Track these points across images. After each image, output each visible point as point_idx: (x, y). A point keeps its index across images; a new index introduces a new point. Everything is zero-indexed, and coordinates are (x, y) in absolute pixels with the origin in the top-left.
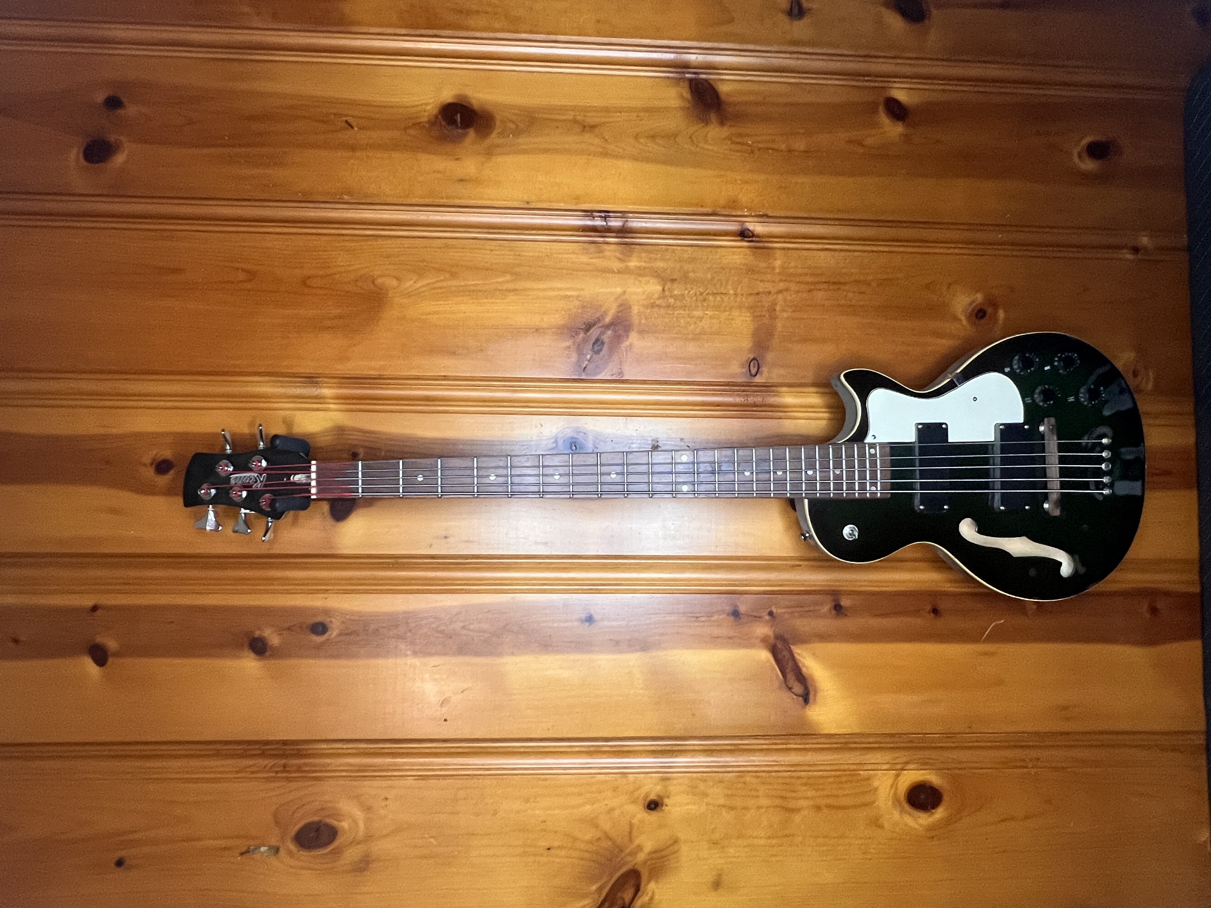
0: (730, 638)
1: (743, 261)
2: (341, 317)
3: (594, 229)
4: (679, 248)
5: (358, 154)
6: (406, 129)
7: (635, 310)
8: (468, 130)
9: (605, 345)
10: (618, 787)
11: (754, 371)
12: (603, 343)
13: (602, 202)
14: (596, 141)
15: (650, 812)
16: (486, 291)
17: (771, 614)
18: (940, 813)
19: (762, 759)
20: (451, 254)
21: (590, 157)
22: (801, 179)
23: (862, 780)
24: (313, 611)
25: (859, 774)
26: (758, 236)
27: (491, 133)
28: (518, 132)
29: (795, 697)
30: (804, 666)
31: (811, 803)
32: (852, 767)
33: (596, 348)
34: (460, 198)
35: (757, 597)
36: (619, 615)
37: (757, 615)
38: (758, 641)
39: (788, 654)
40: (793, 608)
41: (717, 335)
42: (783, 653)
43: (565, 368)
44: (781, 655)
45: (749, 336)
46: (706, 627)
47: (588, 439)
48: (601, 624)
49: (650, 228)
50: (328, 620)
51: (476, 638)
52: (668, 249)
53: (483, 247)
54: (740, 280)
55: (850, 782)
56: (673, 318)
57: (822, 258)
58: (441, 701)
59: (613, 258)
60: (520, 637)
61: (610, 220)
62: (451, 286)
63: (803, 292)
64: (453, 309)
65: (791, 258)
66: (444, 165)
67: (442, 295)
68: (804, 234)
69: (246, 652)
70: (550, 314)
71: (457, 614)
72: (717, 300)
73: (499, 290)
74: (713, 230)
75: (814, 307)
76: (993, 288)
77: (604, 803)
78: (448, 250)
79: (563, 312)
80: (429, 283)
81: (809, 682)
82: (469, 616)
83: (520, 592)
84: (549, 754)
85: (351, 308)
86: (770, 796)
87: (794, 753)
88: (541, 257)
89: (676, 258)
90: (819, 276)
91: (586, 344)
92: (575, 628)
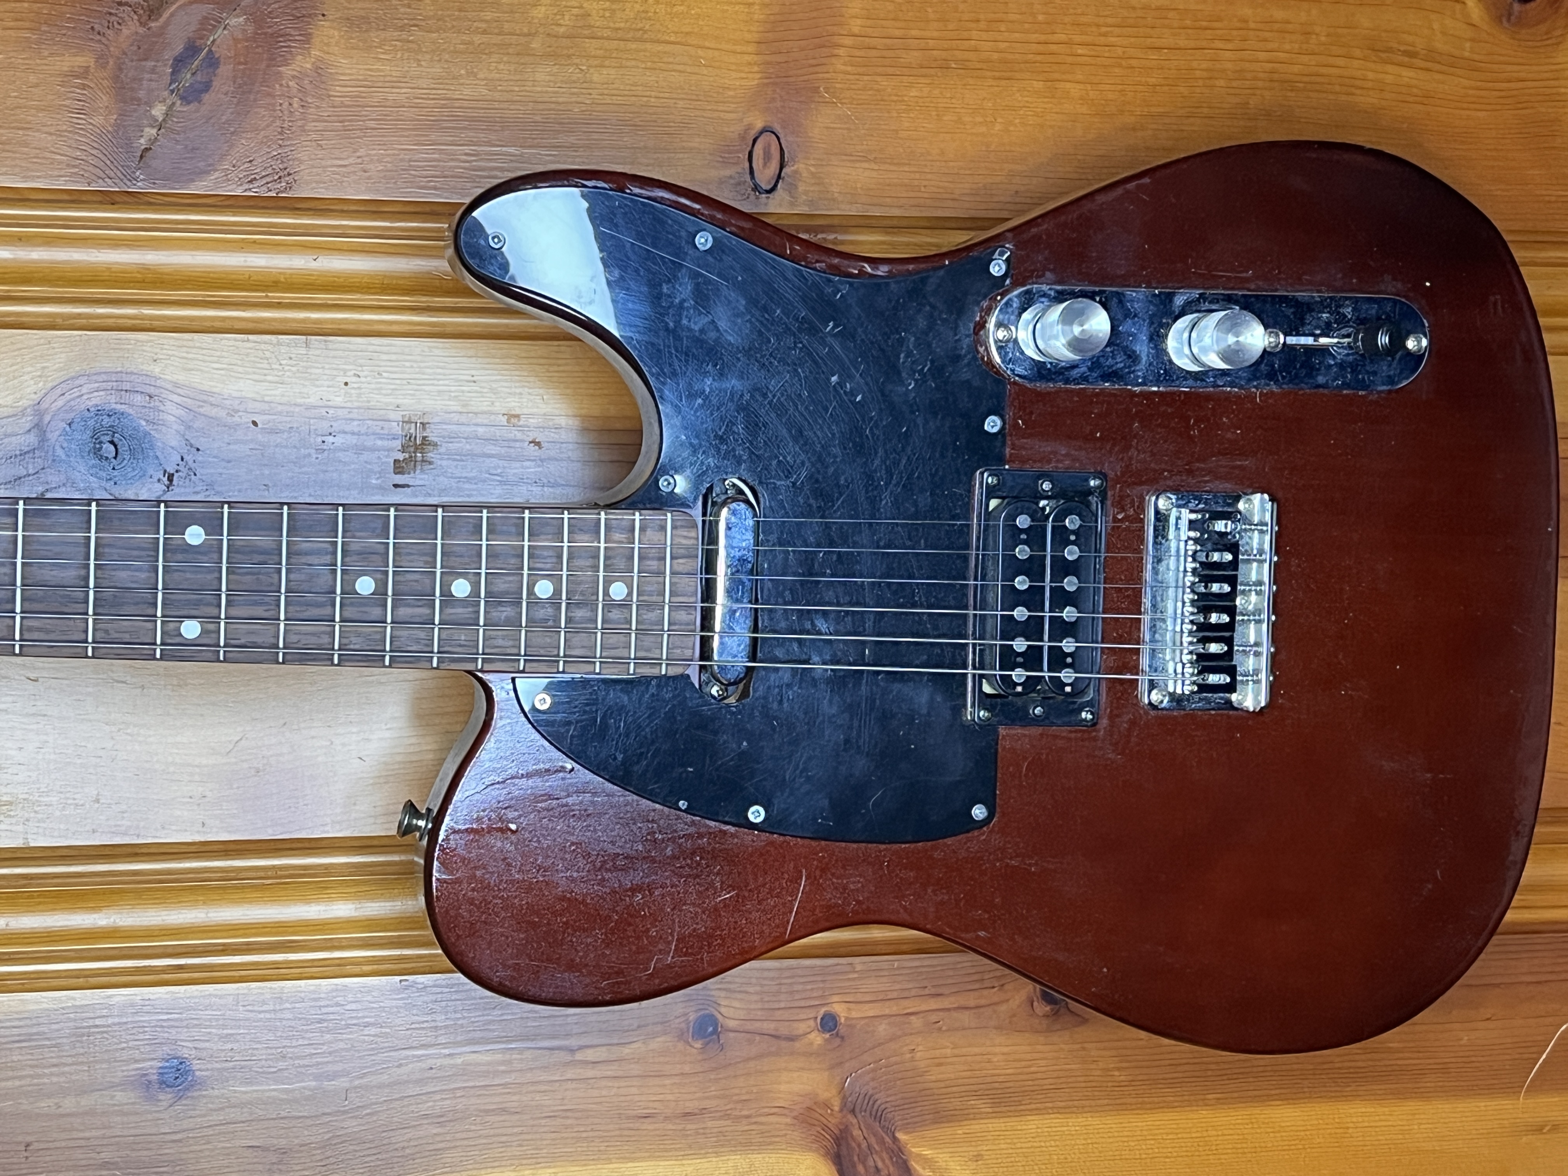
0: (687, 1115)
9: (225, 70)
11: (765, 175)
12: (212, 62)
17: (829, 1023)
33: (187, 78)
35: (780, 969)
36: (284, 1057)
37: (784, 1030)
38: (788, 1120)
39: (887, 1161)
40: (905, 1003)
41: (635, 40)
42: (871, 1163)
43: (69, 152)
44: (865, 1167)
45: (751, 48)
46: (604, 1083)
47: (162, 416)
48: (216, 1092)
91: (149, 64)
92: (123, 1113)
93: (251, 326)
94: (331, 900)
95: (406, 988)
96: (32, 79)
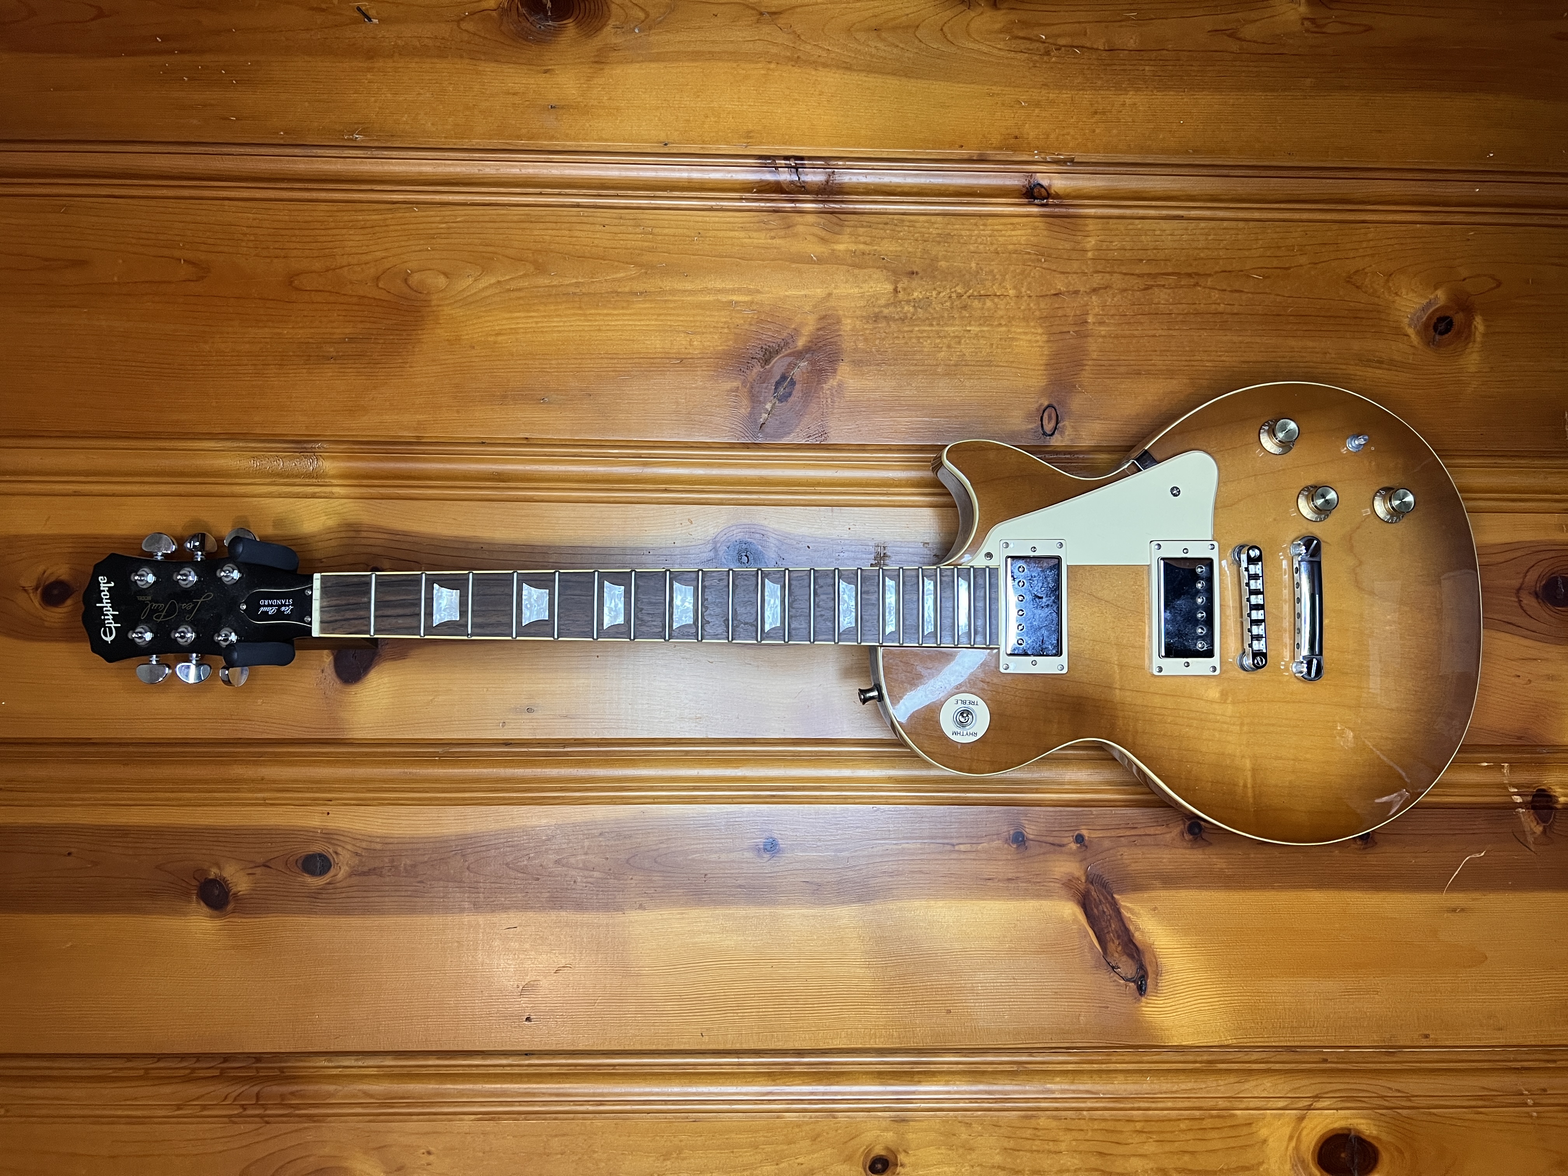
0: (1009, 879)
1: (1033, 239)
2: (352, 340)
3: (778, 188)
4: (922, 218)
5: (379, 64)
6: (460, 20)
7: (847, 324)
8: (565, 22)
9: (798, 387)
10: (818, 1136)
11: (1048, 427)
12: (793, 383)
13: (790, 142)
14: (782, 38)
16: (595, 294)
17: (1080, 839)
19: (1066, 1087)
20: (536, 232)
21: (773, 66)
22: (1130, 98)
23: (1238, 1126)
24: (309, 835)
25: (1234, 1115)
26: (1057, 196)
27: (604, 25)
28: (648, 25)
29: (1122, 982)
30: (1138, 929)
31: (1152, 1165)
32: (1221, 1103)
33: (781, 391)
34: (552, 138)
35: (1055, 812)
36: (819, 840)
37: (1057, 841)
38: (1058, 885)
39: (1109, 909)
40: (1118, 831)
41: (986, 366)
42: (1100, 908)
43: (729, 425)
44: (1097, 910)
45: (1042, 368)
46: (969, 862)
47: (768, 544)
48: (789, 855)
49: (873, 184)
50: (331, 851)
51: (579, 879)
52: (903, 221)
53: (591, 220)
54: (1026, 273)
55: (1218, 1128)
56: (911, 338)
57: (1168, 232)
58: (521, 988)
59: (809, 238)
60: (654, 878)
61: (804, 172)
62: (536, 287)
63: (1133, 290)
64: (540, 325)
65: (1113, 233)
66: (524, 82)
67: (522, 302)
68: (1136, 192)
69: (194, 905)
70: (703, 333)
71: (549, 840)
72: (986, 307)
73: (618, 293)
74: (981, 187)
75: (1153, 316)
76: (1464, 280)
77: (798, 1161)
78: (531, 225)
79: (726, 331)
80: (499, 282)
81: (1146, 957)
82: (568, 843)
83: (655, 801)
84: (702, 1077)
85: (368, 325)
86: (1081, 1152)
87: (1121, 1077)
88: (689, 237)
89: (916, 235)
90: (1162, 263)
91: (765, 385)
92: (748, 863)
93: (807, 503)
94: (841, 768)
95: (876, 811)
96: (714, 393)
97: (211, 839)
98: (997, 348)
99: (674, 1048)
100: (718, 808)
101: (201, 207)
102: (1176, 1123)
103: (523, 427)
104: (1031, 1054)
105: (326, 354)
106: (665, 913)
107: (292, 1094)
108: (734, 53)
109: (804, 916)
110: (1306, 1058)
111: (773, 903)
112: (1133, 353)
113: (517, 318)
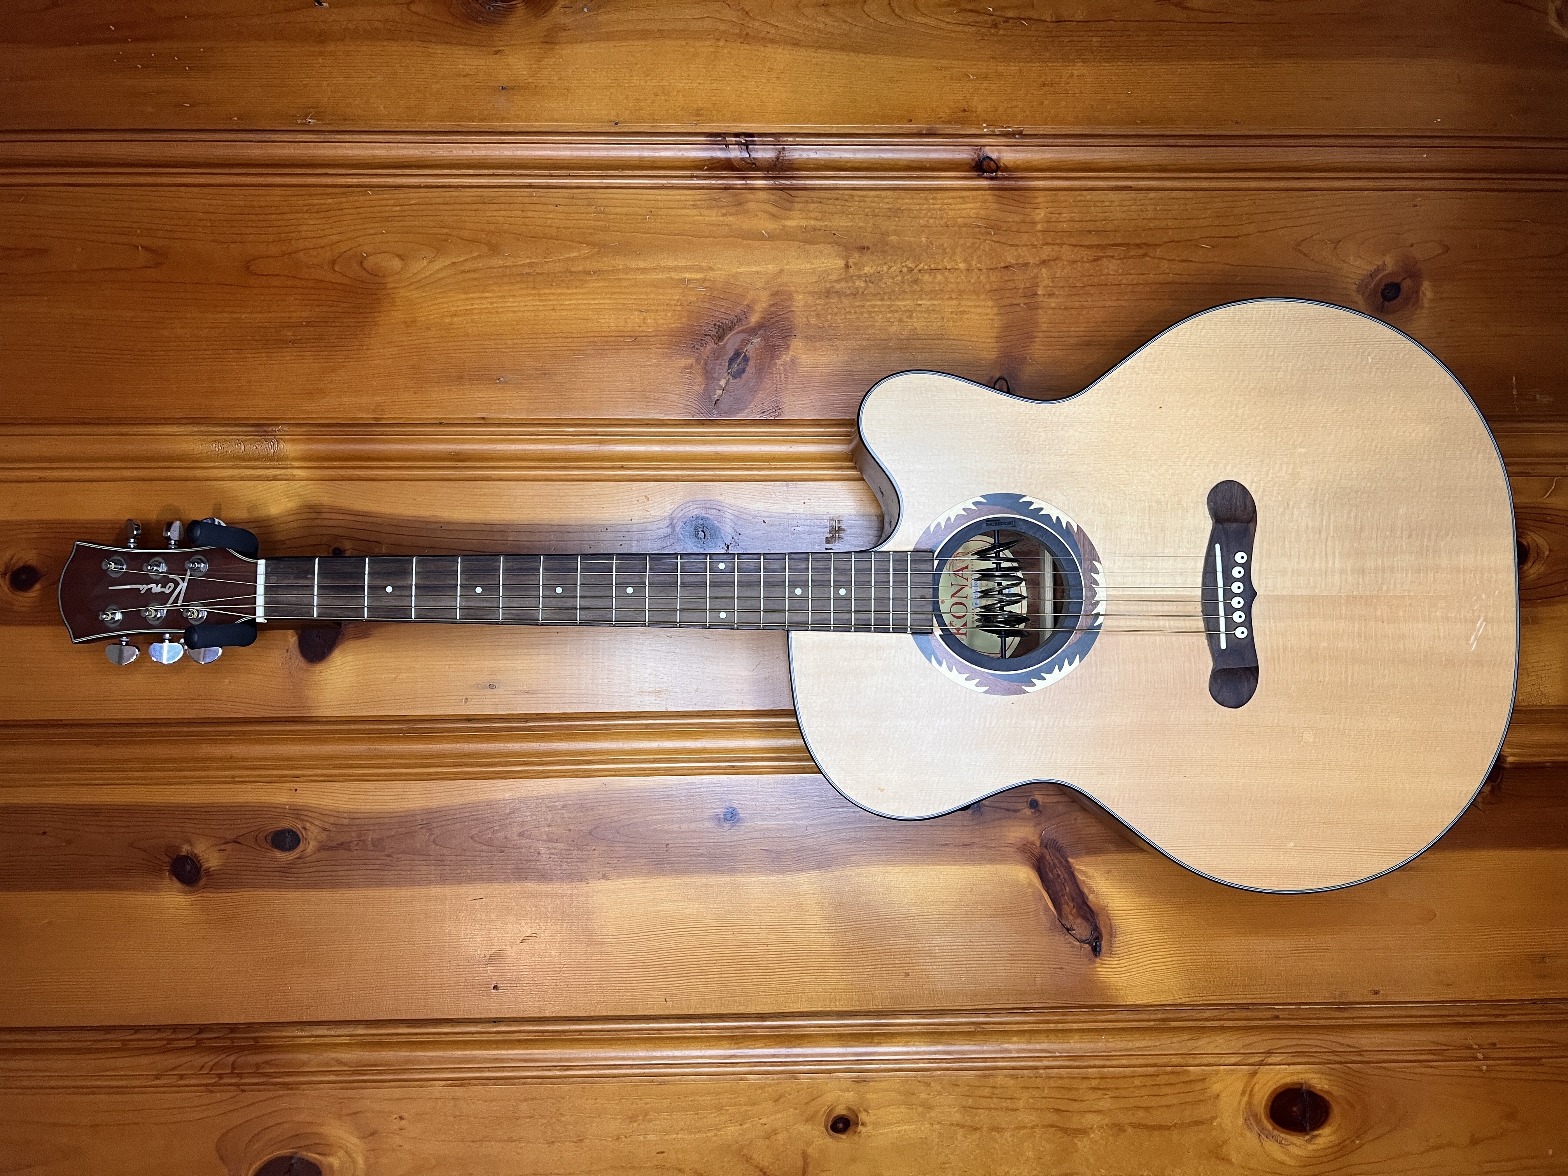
0: (966, 845)
1: (982, 212)
2: (309, 324)
3: (728, 165)
4: (873, 193)
5: (331, 47)
6: (410, 3)
7: (799, 300)
8: (514, 3)
9: (751, 363)
10: (781, 1097)
12: (746, 359)
13: (740, 120)
14: (731, 15)
15: (837, 1135)
16: (549, 274)
17: (1034, 804)
18: (1326, 1136)
19: (1023, 1046)
20: (489, 214)
21: (721, 43)
22: (1078, 69)
23: (1191, 1081)
24: (278, 811)
25: (1187, 1072)
26: (1006, 169)
27: (553, 5)
28: (597, 4)
29: (1077, 943)
30: (1092, 892)
31: (1107, 1120)
32: (1175, 1060)
33: (735, 367)
34: (503, 119)
36: (779, 809)
37: (1012, 806)
38: (1013, 850)
39: (1064, 872)
41: (938, 339)
42: (1055, 871)
43: (684, 402)
44: (1052, 874)
45: (993, 341)
46: (925, 828)
47: (724, 519)
49: (822, 160)
50: (299, 826)
51: (543, 851)
52: (852, 196)
53: (542, 199)
54: (977, 245)
55: (1171, 1084)
56: (862, 313)
57: (1116, 203)
58: (488, 957)
59: (760, 214)
60: (616, 849)
61: (755, 150)
62: (490, 268)
63: (1083, 262)
64: (495, 305)
65: (1063, 205)
66: (475, 63)
67: (476, 283)
68: (1085, 163)
69: (167, 881)
70: (657, 311)
71: (513, 813)
72: (936, 281)
73: (570, 272)
74: (930, 161)
75: (1102, 287)
76: (1412, 246)
77: (761, 1121)
78: (487, 207)
79: (679, 308)
80: (454, 263)
81: (1100, 918)
82: (531, 816)
83: (616, 773)
84: (668, 1041)
85: (325, 309)
86: (1038, 1109)
87: (1077, 1037)
88: (641, 215)
89: (867, 210)
90: (1112, 234)
91: (718, 362)
92: (708, 832)
93: (762, 478)
96: (668, 370)
97: (182, 817)
98: (948, 321)
99: (639, 1014)
100: (678, 779)
101: (158, 194)
102: (1130, 1080)
103: (480, 407)
104: (988, 1015)
105: (285, 338)
106: (628, 882)
107: (267, 1063)
108: (683, 31)
109: (763, 883)
110: (1258, 1014)
111: (733, 871)
112: (1084, 325)
113: (473, 298)
